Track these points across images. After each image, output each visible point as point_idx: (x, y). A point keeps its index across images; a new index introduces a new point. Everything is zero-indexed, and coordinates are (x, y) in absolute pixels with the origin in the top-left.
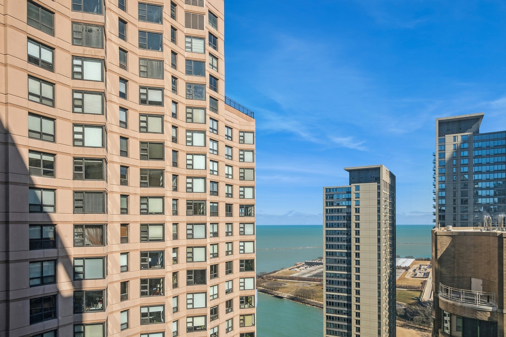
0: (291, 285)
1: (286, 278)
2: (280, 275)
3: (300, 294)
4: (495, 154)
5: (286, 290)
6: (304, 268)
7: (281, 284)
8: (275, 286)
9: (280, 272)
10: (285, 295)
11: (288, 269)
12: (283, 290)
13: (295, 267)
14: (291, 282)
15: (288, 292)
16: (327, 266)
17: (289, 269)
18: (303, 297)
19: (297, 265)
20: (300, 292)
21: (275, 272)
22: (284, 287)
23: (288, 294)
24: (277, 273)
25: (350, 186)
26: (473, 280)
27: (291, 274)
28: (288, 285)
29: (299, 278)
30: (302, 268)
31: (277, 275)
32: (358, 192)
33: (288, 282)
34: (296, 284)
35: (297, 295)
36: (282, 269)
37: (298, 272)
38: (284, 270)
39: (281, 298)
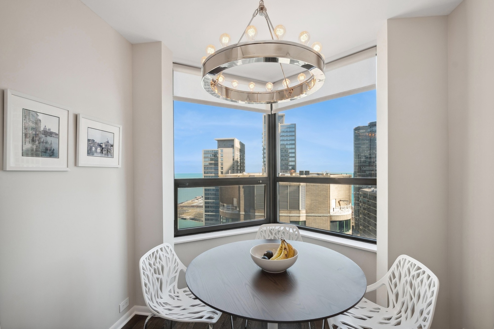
0: (192, 211)
1: (189, 207)
2: (185, 205)
3: (197, 216)
4: (290, 135)
5: (189, 214)
6: (201, 199)
7: (185, 211)
8: (182, 212)
9: (185, 203)
10: (188, 217)
11: (190, 201)
12: (187, 214)
13: (196, 199)
14: (192, 209)
15: (190, 215)
16: (205, 197)
17: (192, 201)
18: (200, 218)
19: (196, 198)
20: (197, 215)
21: (182, 203)
22: (187, 212)
23: (190, 217)
24: (183, 203)
25: (218, 150)
26: (234, 199)
27: (193, 204)
28: (190, 210)
29: (197, 206)
30: (199, 200)
31: (183, 205)
32: (222, 153)
33: (190, 209)
34: (195, 210)
35: (195, 217)
36: (187, 201)
37: (197, 202)
38: (188, 202)
39: (185, 219)
